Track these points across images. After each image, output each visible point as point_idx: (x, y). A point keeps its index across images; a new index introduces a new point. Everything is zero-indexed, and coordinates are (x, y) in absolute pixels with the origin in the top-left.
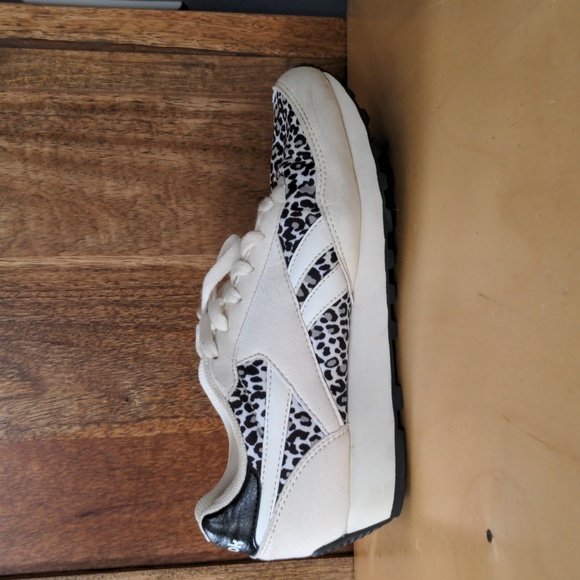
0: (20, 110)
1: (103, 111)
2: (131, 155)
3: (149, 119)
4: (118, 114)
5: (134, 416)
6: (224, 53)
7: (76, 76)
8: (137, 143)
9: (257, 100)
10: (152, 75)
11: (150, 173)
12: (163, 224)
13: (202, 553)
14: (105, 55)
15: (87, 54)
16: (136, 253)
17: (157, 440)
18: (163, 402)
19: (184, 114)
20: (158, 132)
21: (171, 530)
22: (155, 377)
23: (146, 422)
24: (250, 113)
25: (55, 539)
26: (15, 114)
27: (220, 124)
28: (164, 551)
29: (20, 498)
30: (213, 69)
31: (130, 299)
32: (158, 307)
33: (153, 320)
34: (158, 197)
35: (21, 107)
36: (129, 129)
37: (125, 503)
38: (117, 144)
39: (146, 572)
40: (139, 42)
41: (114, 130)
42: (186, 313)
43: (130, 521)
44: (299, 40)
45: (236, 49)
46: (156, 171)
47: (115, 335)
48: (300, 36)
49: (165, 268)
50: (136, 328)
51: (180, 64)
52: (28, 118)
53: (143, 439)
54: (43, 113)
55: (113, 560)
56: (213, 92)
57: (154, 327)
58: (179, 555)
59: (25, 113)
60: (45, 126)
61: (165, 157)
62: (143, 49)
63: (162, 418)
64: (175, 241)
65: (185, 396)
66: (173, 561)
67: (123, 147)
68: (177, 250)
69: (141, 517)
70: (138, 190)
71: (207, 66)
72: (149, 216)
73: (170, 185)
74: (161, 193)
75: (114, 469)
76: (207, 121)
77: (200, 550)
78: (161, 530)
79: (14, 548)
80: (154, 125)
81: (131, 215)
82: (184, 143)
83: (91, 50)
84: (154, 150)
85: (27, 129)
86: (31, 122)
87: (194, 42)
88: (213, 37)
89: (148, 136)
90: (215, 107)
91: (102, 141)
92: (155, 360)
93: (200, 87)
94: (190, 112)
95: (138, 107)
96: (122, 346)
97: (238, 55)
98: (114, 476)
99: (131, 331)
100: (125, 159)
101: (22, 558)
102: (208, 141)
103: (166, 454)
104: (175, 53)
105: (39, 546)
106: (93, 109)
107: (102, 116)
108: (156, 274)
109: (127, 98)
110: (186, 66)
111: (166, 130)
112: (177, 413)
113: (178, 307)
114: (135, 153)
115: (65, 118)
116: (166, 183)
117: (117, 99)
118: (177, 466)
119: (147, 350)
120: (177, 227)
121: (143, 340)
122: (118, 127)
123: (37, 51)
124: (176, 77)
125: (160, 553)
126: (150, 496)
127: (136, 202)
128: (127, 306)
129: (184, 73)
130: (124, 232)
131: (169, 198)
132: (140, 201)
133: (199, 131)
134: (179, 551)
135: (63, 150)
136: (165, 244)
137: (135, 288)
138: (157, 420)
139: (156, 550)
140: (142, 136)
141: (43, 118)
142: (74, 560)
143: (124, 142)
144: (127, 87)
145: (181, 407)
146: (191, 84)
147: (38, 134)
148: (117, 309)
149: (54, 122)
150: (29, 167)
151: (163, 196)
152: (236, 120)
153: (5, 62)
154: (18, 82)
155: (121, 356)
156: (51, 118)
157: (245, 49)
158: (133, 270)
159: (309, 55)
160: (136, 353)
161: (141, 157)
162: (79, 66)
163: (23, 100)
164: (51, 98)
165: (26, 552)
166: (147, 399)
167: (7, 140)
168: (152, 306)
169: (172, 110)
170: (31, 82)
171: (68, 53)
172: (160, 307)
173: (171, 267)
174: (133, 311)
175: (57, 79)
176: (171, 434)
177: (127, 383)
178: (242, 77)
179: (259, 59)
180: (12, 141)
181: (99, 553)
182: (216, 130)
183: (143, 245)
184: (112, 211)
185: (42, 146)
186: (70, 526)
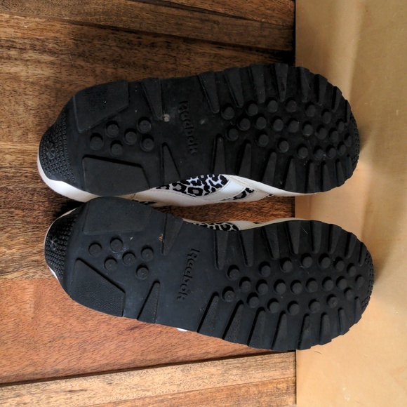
0: (93, 40)
1: (147, 46)
3: (175, 55)
4: (157, 49)
6: (225, 15)
7: (133, 20)
10: (181, 25)
13: (204, 353)
14: (152, 7)
15: (141, 5)
25: (113, 347)
26: (90, 42)
27: (217, 62)
28: (182, 353)
29: (90, 318)
30: (218, 25)
36: (163, 61)
38: (155, 70)
39: (174, 367)
41: (153, 60)
44: (268, 11)
45: (231, 13)
48: (268, 9)
51: (198, 19)
52: (98, 46)
54: (108, 44)
55: (150, 360)
58: (190, 355)
59: (95, 42)
60: (109, 52)
62: (177, 6)
66: (188, 359)
71: (215, 22)
76: (210, 60)
77: (203, 351)
79: (85, 355)
80: (178, 59)
83: (144, 2)
85: (97, 54)
86: (100, 49)
87: (206, 5)
88: (219, 3)
89: (173, 66)
91: (145, 67)
94: (200, 53)
95: (168, 46)
97: (233, 17)
101: (91, 361)
104: (196, 11)
105: (102, 352)
106: (140, 44)
107: (146, 49)
109: (162, 39)
110: (203, 21)
111: (185, 63)
115: (122, 48)
117: (155, 39)
122: (156, 59)
124: (196, 28)
125: (179, 354)
129: (200, 26)
133: (205, 66)
134: (191, 352)
135: (120, 71)
139: (177, 352)
140: (170, 66)
141: (108, 47)
142: (125, 361)
143: (160, 69)
146: (205, 33)
147: (104, 58)
149: (115, 50)
152: (227, 61)
154: (96, 19)
156: (113, 48)
157: (237, 14)
159: (274, 22)
162: (137, 12)
163: (94, 33)
165: (93, 357)
167: (84, 60)
169: (189, 51)
170: (105, 20)
175: (122, 20)
178: (235, 32)
179: (246, 21)
180: (87, 62)
181: (142, 355)
185: (107, 68)
186: (123, 337)
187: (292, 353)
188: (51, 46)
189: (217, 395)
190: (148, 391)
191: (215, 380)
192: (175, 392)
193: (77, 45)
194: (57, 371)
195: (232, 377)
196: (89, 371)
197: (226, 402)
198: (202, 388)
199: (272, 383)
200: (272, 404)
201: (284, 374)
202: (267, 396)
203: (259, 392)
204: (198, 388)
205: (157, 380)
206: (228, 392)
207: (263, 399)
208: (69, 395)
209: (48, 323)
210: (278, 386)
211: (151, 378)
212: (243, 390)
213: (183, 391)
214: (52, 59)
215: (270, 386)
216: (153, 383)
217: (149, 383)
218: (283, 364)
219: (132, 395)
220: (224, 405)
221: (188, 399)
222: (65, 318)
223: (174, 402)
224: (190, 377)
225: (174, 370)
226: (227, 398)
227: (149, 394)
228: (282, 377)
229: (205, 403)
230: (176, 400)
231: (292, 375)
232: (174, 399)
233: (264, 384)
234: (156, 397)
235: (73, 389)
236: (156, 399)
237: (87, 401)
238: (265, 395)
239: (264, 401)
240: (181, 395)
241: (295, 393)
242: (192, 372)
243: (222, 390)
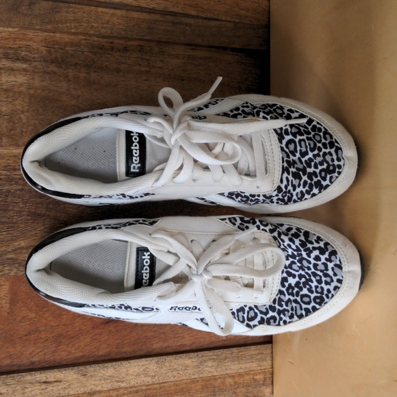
0: (65, 46)
1: (119, 50)
3: (148, 58)
4: (129, 53)
6: (197, 17)
7: (105, 25)
8: (141, 73)
10: (153, 28)
11: (149, 94)
14: (123, 12)
15: (112, 11)
19: (170, 56)
20: (153, 67)
21: (162, 331)
25: (88, 340)
26: (61, 49)
27: (191, 64)
28: (157, 345)
30: (190, 27)
35: (66, 44)
36: (136, 64)
38: (128, 73)
39: (148, 359)
40: (144, 5)
41: (126, 64)
44: (241, 12)
45: (204, 15)
46: (152, 93)
48: (242, 9)
51: (170, 22)
52: (70, 52)
54: (80, 49)
55: (125, 353)
58: (166, 347)
59: (68, 48)
60: (82, 58)
61: (159, 84)
62: (148, 10)
66: (163, 351)
67: (132, 76)
71: (187, 25)
76: (183, 61)
77: (179, 344)
79: (61, 347)
80: (151, 62)
82: (169, 75)
83: (115, 8)
84: (151, 79)
85: (69, 60)
86: (72, 55)
87: (179, 8)
88: (190, 6)
89: (147, 69)
91: (118, 71)
94: (174, 55)
95: (141, 49)
97: (206, 19)
100: (133, 84)
101: (66, 354)
102: (184, 75)
104: (167, 15)
105: (77, 345)
106: (112, 49)
107: (118, 53)
109: (134, 43)
110: (174, 24)
111: (159, 66)
114: (139, 80)
115: (95, 53)
117: (128, 43)
122: (128, 62)
123: (80, 6)
124: (168, 31)
125: (154, 346)
129: (173, 28)
133: (179, 67)
134: (166, 344)
135: (94, 76)
139: (152, 345)
140: (143, 69)
141: (80, 53)
142: (100, 353)
143: (132, 72)
147: (77, 64)
149: (87, 56)
150: (71, 87)
152: (201, 62)
153: (59, 12)
154: (67, 27)
156: (86, 53)
157: (210, 15)
159: (247, 22)
161: (143, 83)
162: (107, 18)
163: (67, 40)
164: (85, 39)
165: (69, 349)
167: (56, 66)
169: (162, 53)
170: (76, 27)
171: (100, 9)
175: (93, 26)
178: (208, 33)
179: (219, 23)
180: (60, 67)
181: (117, 348)
182: (189, 67)
185: (80, 72)
186: (98, 331)
187: (269, 345)
188: (23, 54)
189: (193, 385)
190: (123, 382)
191: (189, 371)
192: (150, 383)
193: (49, 52)
194: (33, 363)
195: (208, 369)
196: (65, 363)
197: (202, 393)
198: (176, 379)
199: (248, 374)
200: (249, 395)
201: (261, 366)
202: (243, 387)
203: (235, 383)
204: (173, 380)
205: (131, 372)
206: (203, 383)
207: (239, 390)
208: (44, 386)
209: (24, 318)
210: (255, 377)
211: (125, 370)
212: (219, 381)
213: (157, 382)
214: (25, 66)
215: (247, 378)
216: (127, 375)
217: (123, 375)
218: (260, 356)
219: (106, 386)
220: (199, 395)
221: (163, 390)
222: (40, 313)
223: (148, 392)
224: (165, 368)
225: (149, 362)
226: (202, 388)
227: (123, 385)
228: (259, 368)
229: (180, 394)
230: (151, 391)
231: (270, 367)
232: (149, 389)
233: (240, 375)
234: (131, 387)
235: (48, 380)
236: (131, 390)
237: (61, 392)
238: (241, 386)
239: (241, 392)
240: (156, 386)
241: (272, 384)
242: (167, 364)
243: (198, 381)
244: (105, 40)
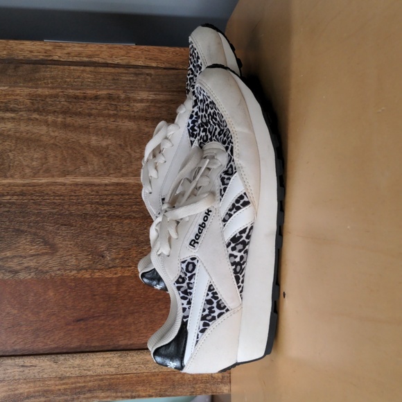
0: (46, 98)
1: (91, 99)
2: (106, 123)
3: (116, 103)
4: (99, 101)
5: (106, 265)
6: (157, 68)
7: (76, 80)
8: (109, 116)
9: (175, 93)
10: (118, 79)
11: (117, 132)
12: (123, 160)
14: (92, 69)
15: (82, 68)
16: (108, 176)
17: (119, 279)
18: (122, 258)
19: (135, 101)
20: (120, 110)
21: (127, 330)
22: (118, 244)
23: (113, 269)
24: (171, 100)
25: (62, 334)
26: (42, 100)
27: (154, 106)
28: (123, 342)
29: (42, 311)
30: (151, 76)
31: (105, 201)
32: (120, 205)
33: (117, 213)
34: (120, 145)
35: (46, 96)
36: (105, 109)
37: (101, 314)
38: (98, 117)
40: (110, 62)
41: (97, 109)
42: (136, 209)
43: (104, 324)
45: (163, 66)
46: (120, 131)
47: (96, 220)
49: (124, 184)
50: (108, 217)
51: (132, 73)
52: (50, 102)
53: (111, 278)
54: (58, 100)
55: (94, 347)
56: (150, 89)
57: (117, 217)
58: (131, 344)
59: (48, 100)
60: (59, 107)
61: (125, 124)
63: (122, 267)
64: (130, 170)
65: (135, 255)
66: (128, 348)
67: (101, 118)
68: (131, 174)
69: (110, 323)
70: (109, 141)
71: (148, 74)
72: (115, 156)
73: (127, 139)
74: (122, 143)
75: (95, 295)
76: (147, 104)
78: (122, 330)
79: (39, 339)
80: (119, 107)
81: (105, 155)
82: (135, 116)
83: (85, 66)
84: (118, 120)
85: (49, 108)
86: (51, 105)
87: (140, 62)
88: (150, 59)
89: (115, 112)
90: (152, 97)
91: (90, 115)
92: (118, 235)
93: (144, 86)
94: (138, 100)
95: (110, 97)
96: (100, 227)
97: (165, 69)
98: (95, 299)
99: (105, 218)
100: (103, 125)
101: (43, 345)
102: (148, 115)
103: (124, 288)
104: (130, 68)
105: (52, 338)
106: (85, 98)
107: (90, 102)
108: (119, 187)
109: (104, 92)
110: (136, 74)
111: (125, 109)
112: (130, 264)
113: (131, 206)
114: (108, 121)
115: (70, 102)
116: (125, 138)
117: (98, 93)
118: (130, 294)
119: (114, 229)
120: (131, 162)
121: (112, 224)
122: (99, 107)
123: (55, 66)
124: (130, 80)
125: (121, 343)
126: (116, 311)
127: (108, 148)
128: (103, 204)
129: (135, 78)
130: (102, 164)
131: (127, 146)
132: (110, 147)
133: (143, 110)
135: (69, 120)
136: (124, 171)
137: (107, 195)
138: (119, 268)
139: (118, 341)
140: (111, 112)
141: (58, 103)
142: (72, 346)
143: (102, 115)
144: (104, 86)
145: (133, 261)
146: (138, 84)
147: (55, 111)
148: (97, 206)
149: (64, 105)
150: (50, 129)
151: (123, 145)
152: (163, 104)
153: (38, 72)
154: (45, 83)
155: (99, 232)
156: (62, 103)
157: (168, 66)
158: (106, 185)
160: (107, 231)
161: (111, 124)
162: (78, 74)
163: (47, 93)
164: (62, 92)
165: (45, 341)
166: (114, 256)
167: (38, 114)
168: (117, 205)
169: (128, 99)
170: (52, 83)
171: (72, 68)
172: (121, 206)
173: (127, 183)
174: (106, 207)
175: (66, 81)
176: (126, 276)
177: (103, 247)
178: (166, 80)
179: (177, 71)
180: (41, 115)
181: (86, 342)
182: (152, 109)
183: (112, 172)
184: (96, 153)
185: (57, 118)
186: (70, 327)
188: (12, 106)
189: (153, 378)
190: (89, 371)
191: (150, 366)
192: (114, 373)
193: (33, 103)
194: (16, 350)
196: (41, 352)
197: (162, 385)
198: (138, 371)
202: (202, 383)
204: (135, 372)
205: (96, 362)
206: (164, 377)
207: (197, 386)
208: (21, 369)
209: (8, 313)
211: (91, 361)
213: (121, 373)
214: (13, 115)
216: (94, 365)
217: (90, 365)
219: (76, 372)
220: (159, 387)
221: (125, 380)
222: (22, 310)
223: (112, 381)
224: (127, 362)
225: (113, 355)
226: (162, 381)
227: (89, 373)
229: (141, 385)
230: (114, 380)
232: (113, 379)
234: (96, 376)
235: (25, 364)
237: (36, 375)
239: (199, 387)
240: (119, 376)
241: (230, 382)
242: (130, 358)
243: (158, 375)
244: (79, 91)
